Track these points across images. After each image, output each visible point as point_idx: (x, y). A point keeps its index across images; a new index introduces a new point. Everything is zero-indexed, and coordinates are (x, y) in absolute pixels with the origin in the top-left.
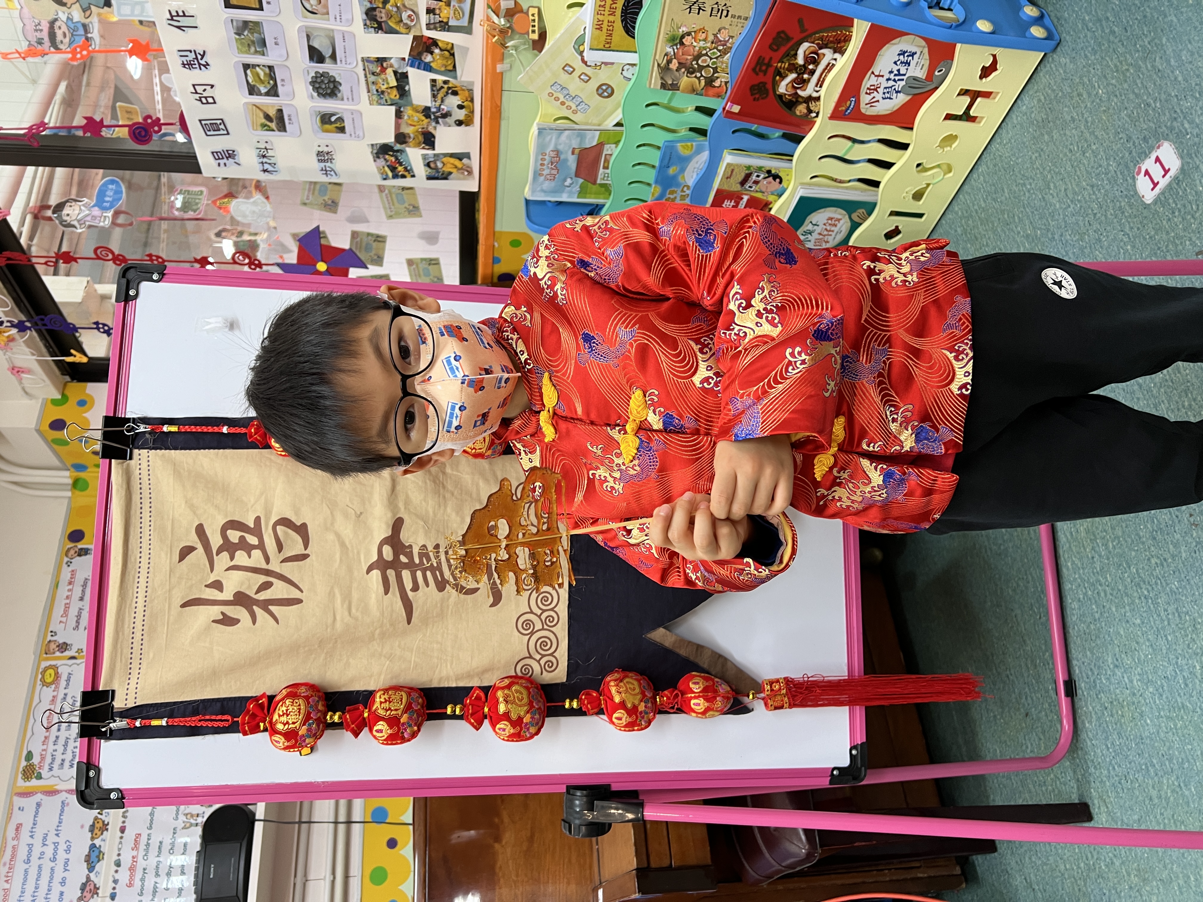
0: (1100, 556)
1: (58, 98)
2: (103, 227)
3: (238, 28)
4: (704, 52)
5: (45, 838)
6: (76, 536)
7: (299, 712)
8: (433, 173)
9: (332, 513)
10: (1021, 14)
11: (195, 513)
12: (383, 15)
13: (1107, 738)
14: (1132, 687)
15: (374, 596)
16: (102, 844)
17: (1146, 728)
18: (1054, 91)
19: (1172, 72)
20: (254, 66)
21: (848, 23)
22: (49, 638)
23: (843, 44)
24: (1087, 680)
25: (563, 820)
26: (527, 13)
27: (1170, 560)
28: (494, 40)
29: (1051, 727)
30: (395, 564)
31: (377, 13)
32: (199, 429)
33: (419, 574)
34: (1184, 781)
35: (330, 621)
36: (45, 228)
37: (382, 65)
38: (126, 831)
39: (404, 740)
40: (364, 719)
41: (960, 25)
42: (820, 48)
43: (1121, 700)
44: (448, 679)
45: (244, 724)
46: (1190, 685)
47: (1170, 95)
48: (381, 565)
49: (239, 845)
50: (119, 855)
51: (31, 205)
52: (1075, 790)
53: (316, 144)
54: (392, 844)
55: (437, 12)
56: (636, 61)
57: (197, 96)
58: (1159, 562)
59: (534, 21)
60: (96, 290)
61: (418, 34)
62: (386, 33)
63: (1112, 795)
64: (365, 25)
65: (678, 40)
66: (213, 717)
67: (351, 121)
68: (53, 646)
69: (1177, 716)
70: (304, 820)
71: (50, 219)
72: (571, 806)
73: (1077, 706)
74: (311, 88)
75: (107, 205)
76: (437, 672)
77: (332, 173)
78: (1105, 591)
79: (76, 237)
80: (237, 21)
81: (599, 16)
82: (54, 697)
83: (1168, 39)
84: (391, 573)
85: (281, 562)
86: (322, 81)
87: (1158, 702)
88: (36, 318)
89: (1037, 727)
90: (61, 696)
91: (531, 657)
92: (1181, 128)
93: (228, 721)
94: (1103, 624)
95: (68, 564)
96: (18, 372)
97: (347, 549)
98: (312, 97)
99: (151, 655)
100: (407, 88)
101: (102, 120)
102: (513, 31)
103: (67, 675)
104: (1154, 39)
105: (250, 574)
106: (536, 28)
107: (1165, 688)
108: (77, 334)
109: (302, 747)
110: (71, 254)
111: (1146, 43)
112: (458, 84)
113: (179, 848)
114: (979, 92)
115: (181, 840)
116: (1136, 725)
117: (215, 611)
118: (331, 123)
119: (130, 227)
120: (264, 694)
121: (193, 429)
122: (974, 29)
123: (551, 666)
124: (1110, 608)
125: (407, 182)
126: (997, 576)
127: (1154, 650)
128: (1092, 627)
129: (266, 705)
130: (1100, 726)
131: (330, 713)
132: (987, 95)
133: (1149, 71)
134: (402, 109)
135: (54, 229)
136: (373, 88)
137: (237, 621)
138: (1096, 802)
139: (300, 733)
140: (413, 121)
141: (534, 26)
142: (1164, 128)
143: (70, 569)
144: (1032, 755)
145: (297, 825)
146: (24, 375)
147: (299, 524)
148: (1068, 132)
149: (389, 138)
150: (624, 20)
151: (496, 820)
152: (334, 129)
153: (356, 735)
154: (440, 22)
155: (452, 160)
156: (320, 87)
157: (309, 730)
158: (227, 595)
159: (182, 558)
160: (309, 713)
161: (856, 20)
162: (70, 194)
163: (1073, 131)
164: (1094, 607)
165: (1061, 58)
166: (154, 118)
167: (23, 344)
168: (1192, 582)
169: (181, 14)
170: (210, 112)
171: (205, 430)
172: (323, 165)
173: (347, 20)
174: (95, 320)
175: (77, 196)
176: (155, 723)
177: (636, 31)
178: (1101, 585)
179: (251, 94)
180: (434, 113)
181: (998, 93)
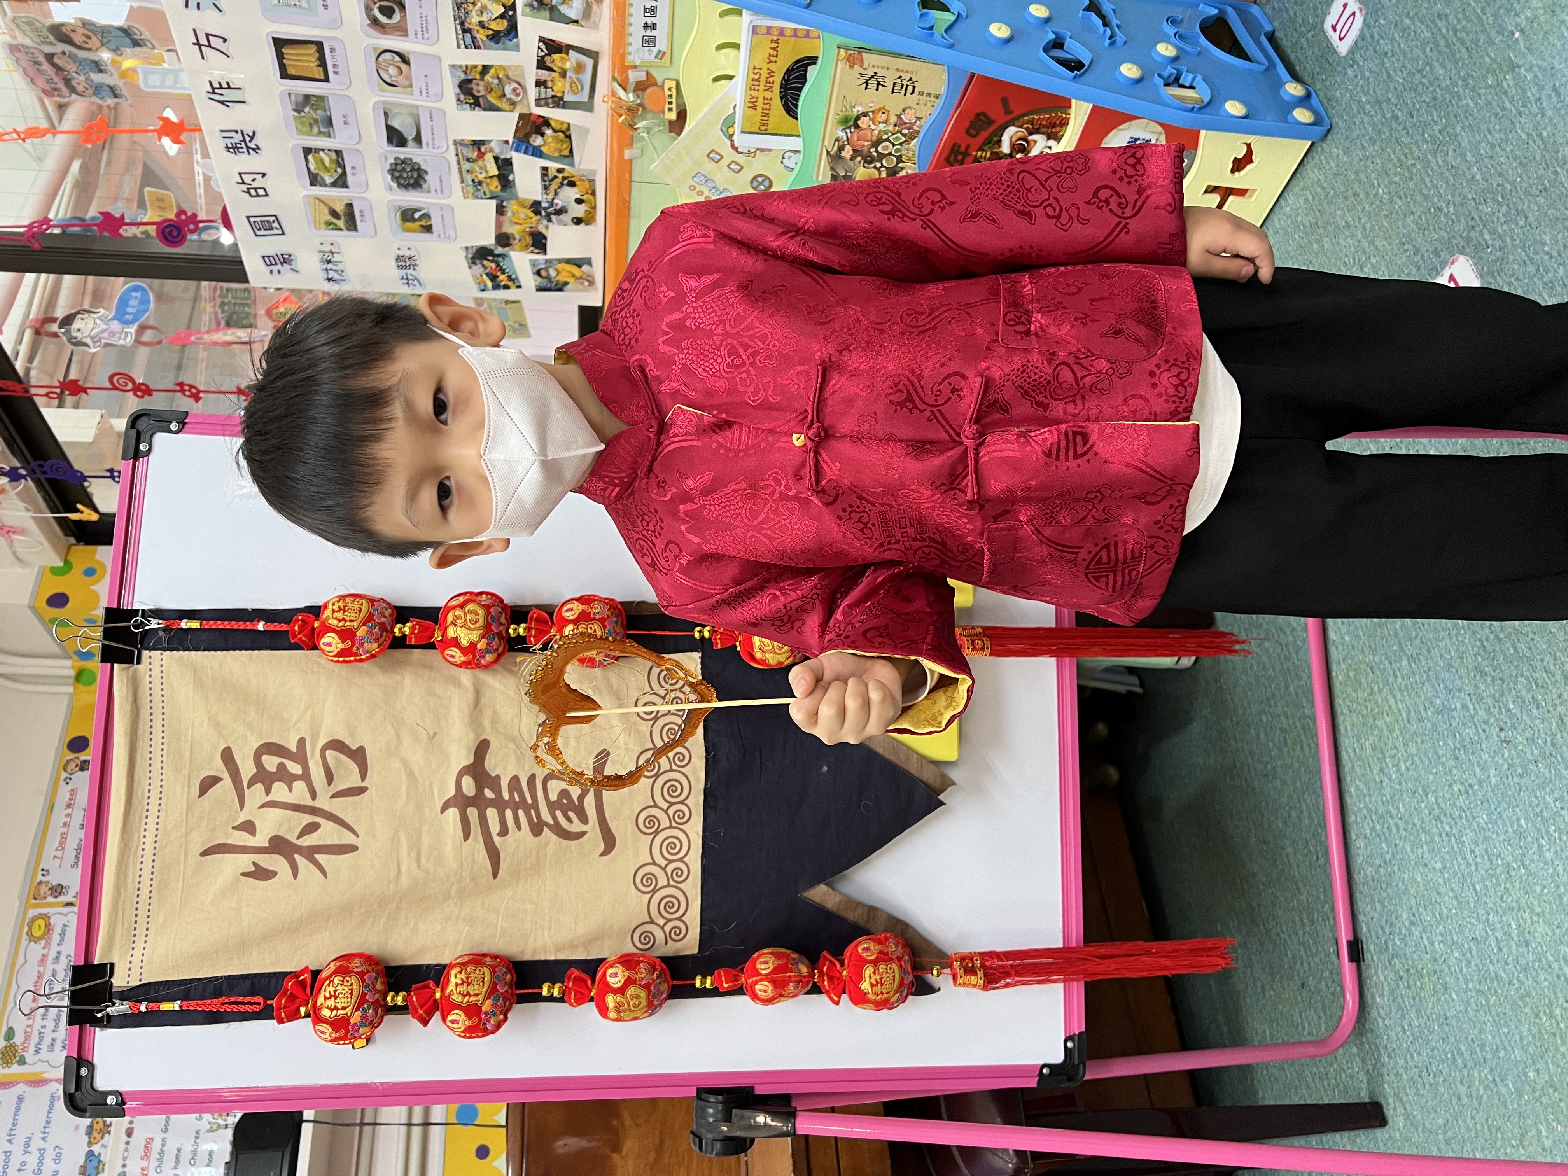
0: (1390, 779)
1: (69, 180)
2: (123, 346)
3: (297, 104)
4: (885, 137)
5: (27, 1144)
6: (78, 744)
7: (351, 994)
8: (545, 283)
9: (397, 734)
10: (1282, 93)
11: (220, 733)
12: (481, 88)
13: (1403, 1017)
14: (1433, 951)
15: (449, 842)
16: (102, 1151)
17: (1452, 1004)
18: (1323, 188)
19: (1469, 169)
20: (317, 150)
21: (1064, 104)
22: (40, 878)
23: (1058, 129)
24: (1377, 941)
25: (692, 1132)
26: (662, 87)
27: (1476, 787)
28: (620, 120)
29: (1333, 1002)
30: (477, 801)
31: (473, 86)
32: (227, 625)
33: (509, 813)
34: (1500, 1076)
35: (393, 873)
36: (48, 346)
37: (479, 149)
38: (134, 1135)
39: (486, 1033)
40: (435, 1000)
41: (1204, 108)
42: (1031, 134)
43: (1420, 967)
44: (545, 950)
45: (279, 1009)
46: (1505, 950)
47: (1465, 197)
48: (461, 802)
49: (280, 1154)
50: (124, 1166)
51: (31, 316)
52: (1364, 1085)
53: (395, 247)
54: (483, 1152)
55: (549, 84)
56: (800, 147)
57: (244, 187)
58: (1463, 789)
59: (671, 96)
60: (112, 427)
61: (526, 111)
62: (485, 110)
63: (1411, 1092)
64: (459, 100)
65: (852, 123)
66: (240, 999)
67: (440, 218)
68: (44, 889)
69: (1489, 989)
70: (366, 1121)
71: (56, 335)
72: (702, 1115)
73: (1365, 974)
74: (389, 177)
75: (130, 317)
76: (530, 942)
77: (416, 282)
78: (1397, 825)
79: (88, 360)
80: (296, 94)
81: (752, 92)
82: (43, 956)
83: (1463, 128)
84: (472, 813)
85: (332, 797)
86: (404, 169)
87: (1465, 970)
88: (34, 464)
89: (1316, 1002)
90: (53, 955)
91: (652, 922)
92: (1480, 239)
93: (259, 1004)
94: (1396, 868)
95: (67, 781)
96: (8, 532)
97: (417, 779)
98: (391, 188)
99: (161, 918)
100: (511, 178)
101: (122, 217)
102: (644, 108)
103: (61, 926)
104: (1446, 127)
105: (291, 813)
106: (674, 106)
107: (1474, 952)
108: (86, 484)
109: (355, 1039)
110: (80, 383)
111: (1436, 132)
112: (575, 174)
113: (203, 1158)
114: (1232, 189)
115: (206, 1147)
116: (1439, 1000)
117: (245, 861)
118: (414, 220)
119: (159, 346)
120: (307, 968)
121: (220, 625)
122: (1221, 112)
123: (677, 935)
124: (1404, 848)
125: (511, 294)
126: (1264, 804)
127: (1459, 903)
128: (1382, 871)
129: (309, 982)
130: (1394, 1001)
131: (391, 994)
132: (1242, 192)
133: (1440, 167)
134: (505, 204)
135: (61, 347)
136: (468, 178)
137: (273, 874)
138: (1391, 1100)
139: (352, 1021)
140: (519, 218)
141: (670, 103)
142: (1459, 239)
143: (69, 787)
144: (1309, 1038)
145: (358, 1128)
146: (15, 537)
147: (354, 748)
148: (1342, 242)
149: (489, 240)
150: (784, 97)
151: (615, 1123)
152: (419, 228)
153: (425, 1022)
154: (553, 96)
155: (569, 267)
156: (400, 176)
157: (364, 1017)
158: (261, 840)
159: (203, 791)
160: (364, 995)
161: (1074, 101)
162: (82, 305)
163: (1349, 240)
164: (1384, 845)
165: (1333, 149)
166: (189, 214)
167: (15, 497)
168: (1504, 815)
169: (225, 85)
170: (260, 207)
171: (236, 627)
172: (403, 272)
173: (436, 95)
174: (109, 467)
175: (91, 306)
176: (165, 1007)
177: (799, 111)
178: (1391, 817)
179: (313, 184)
180: (545, 209)
181: (1255, 190)
